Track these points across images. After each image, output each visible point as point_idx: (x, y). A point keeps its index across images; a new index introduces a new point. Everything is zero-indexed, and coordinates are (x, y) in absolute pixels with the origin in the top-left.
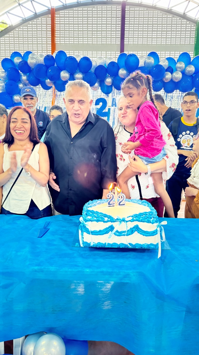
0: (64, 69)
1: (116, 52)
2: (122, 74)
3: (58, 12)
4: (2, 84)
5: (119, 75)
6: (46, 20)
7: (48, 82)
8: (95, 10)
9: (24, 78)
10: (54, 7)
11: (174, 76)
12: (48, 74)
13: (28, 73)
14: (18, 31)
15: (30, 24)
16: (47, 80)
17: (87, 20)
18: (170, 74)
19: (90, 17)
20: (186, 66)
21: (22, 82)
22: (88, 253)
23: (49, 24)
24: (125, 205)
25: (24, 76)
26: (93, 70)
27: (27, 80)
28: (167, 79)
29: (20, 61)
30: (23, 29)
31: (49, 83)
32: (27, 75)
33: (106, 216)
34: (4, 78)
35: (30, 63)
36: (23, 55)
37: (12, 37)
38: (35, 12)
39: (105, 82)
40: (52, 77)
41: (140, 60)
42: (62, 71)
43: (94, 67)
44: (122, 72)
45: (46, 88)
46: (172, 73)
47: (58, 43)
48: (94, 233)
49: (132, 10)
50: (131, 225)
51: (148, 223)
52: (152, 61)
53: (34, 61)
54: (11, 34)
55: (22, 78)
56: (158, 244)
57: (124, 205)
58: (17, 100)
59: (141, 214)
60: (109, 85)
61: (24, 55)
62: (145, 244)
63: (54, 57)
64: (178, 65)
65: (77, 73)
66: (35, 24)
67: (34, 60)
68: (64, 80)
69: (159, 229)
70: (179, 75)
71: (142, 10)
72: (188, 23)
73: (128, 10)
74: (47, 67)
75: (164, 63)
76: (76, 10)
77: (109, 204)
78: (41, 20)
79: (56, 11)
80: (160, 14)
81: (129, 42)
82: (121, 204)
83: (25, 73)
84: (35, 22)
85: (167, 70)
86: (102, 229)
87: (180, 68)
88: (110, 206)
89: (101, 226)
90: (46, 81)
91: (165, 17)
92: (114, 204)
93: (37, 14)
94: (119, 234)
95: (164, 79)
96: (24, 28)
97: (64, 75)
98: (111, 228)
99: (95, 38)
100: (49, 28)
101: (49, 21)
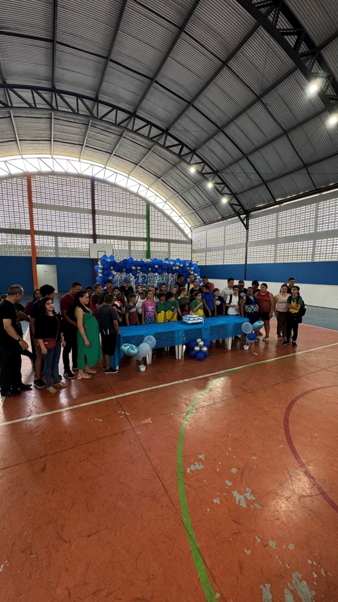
3: (34, 176)
6: (22, 181)
8: (68, 180)
10: (29, 171)
17: (62, 186)
23: (25, 185)
38: (9, 173)
49: (100, 185)
71: (107, 186)
72: (140, 200)
73: (96, 185)
78: (17, 180)
79: (31, 175)
81: (98, 208)
84: (10, 181)
91: (124, 194)
93: (13, 175)
99: (69, 202)
100: (25, 188)
101: (25, 182)
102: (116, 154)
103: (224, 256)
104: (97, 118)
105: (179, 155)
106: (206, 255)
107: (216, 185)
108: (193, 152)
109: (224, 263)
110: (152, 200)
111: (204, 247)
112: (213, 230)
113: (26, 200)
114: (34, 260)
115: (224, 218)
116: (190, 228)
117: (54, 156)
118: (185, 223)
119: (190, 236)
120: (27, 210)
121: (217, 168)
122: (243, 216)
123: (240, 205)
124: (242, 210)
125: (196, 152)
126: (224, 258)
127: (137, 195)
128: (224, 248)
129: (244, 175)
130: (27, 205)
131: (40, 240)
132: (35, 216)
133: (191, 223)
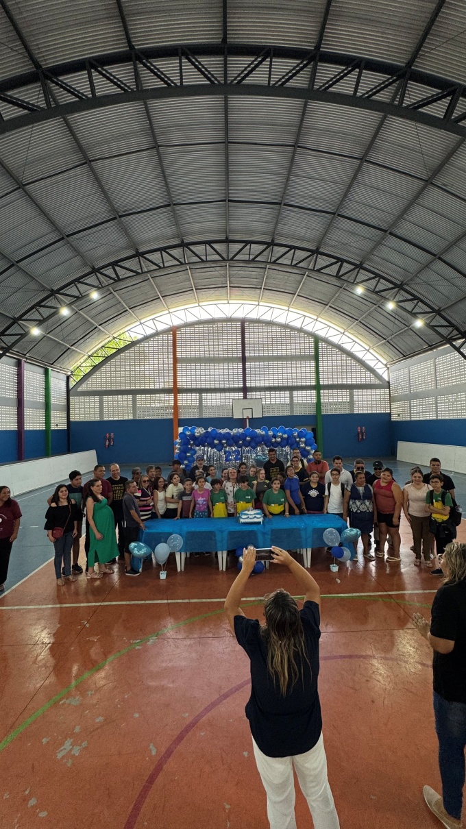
6: (168, 336)
10: (175, 325)
14: (139, 346)
15: (151, 341)
19: (211, 333)
23: (170, 340)
37: (132, 353)
38: (156, 330)
45: (205, 447)
46: (275, 438)
49: (251, 326)
54: (132, 350)
55: (191, 442)
66: (156, 341)
71: (260, 326)
72: (306, 335)
73: (247, 326)
76: (197, 328)
78: (163, 336)
79: (177, 329)
80: (279, 329)
81: (250, 354)
84: (157, 338)
91: (283, 331)
93: (159, 332)
96: (145, 344)
99: (216, 351)
100: (171, 344)
101: (171, 337)
102: (266, 288)
103: (437, 406)
104: (228, 260)
105: (338, 276)
106: (410, 404)
107: (400, 304)
108: (359, 266)
109: (437, 416)
110: (322, 333)
111: (406, 391)
112: (418, 367)
113: (171, 356)
114: (175, 423)
115: (431, 347)
116: (386, 365)
117: (201, 304)
118: (377, 359)
119: (385, 377)
120: (171, 367)
121: (401, 279)
122: (458, 343)
123: (451, 325)
124: (455, 332)
125: (365, 265)
126: (437, 408)
127: (300, 330)
128: (436, 393)
129: (445, 283)
130: (171, 361)
131: (184, 399)
132: (179, 373)
133: (386, 356)
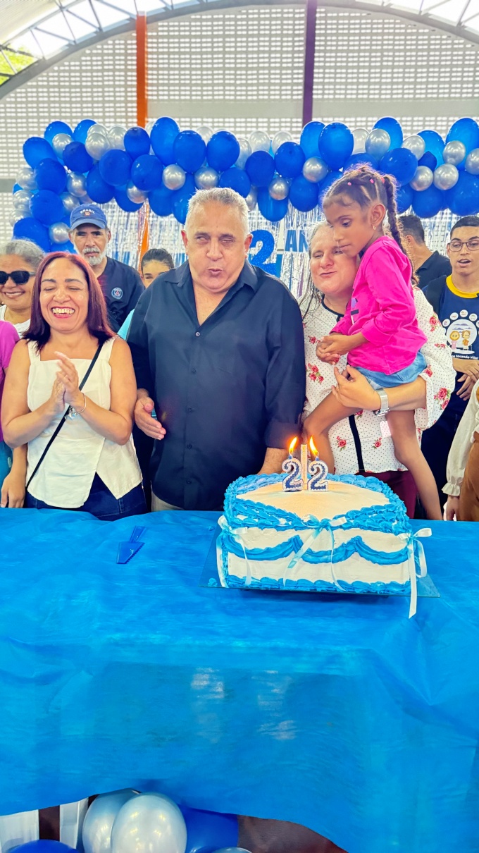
0: (173, 162)
1: (291, 118)
2: (311, 173)
3: (154, 25)
4: (24, 200)
5: (304, 174)
6: (126, 44)
7: (133, 192)
8: (242, 20)
9: (76, 183)
10: (144, 12)
11: (440, 175)
12: (135, 173)
13: (86, 171)
14: (59, 71)
15: (86, 55)
16: (131, 188)
17: (224, 42)
18: (428, 170)
19: (229, 36)
20: (468, 152)
21: (72, 194)
22: (239, 602)
23: (131, 55)
24: (327, 489)
25: (77, 179)
26: (240, 162)
27: (85, 188)
28: (420, 184)
29: (67, 144)
30: (70, 66)
31: (136, 196)
32: (84, 176)
33: (281, 514)
34: (28, 185)
35: (92, 147)
36: (73, 130)
37: (43, 86)
38: (98, 26)
39: (270, 192)
40: (143, 181)
41: (355, 137)
42: (166, 166)
43: (244, 155)
44: (312, 168)
45: (129, 206)
46: (433, 169)
47: (153, 100)
48: (253, 555)
49: (332, 18)
50: (344, 537)
51: (386, 532)
52: (385, 139)
53: (100, 143)
54: (41, 79)
55: (71, 183)
56: (409, 583)
57: (324, 487)
58: (60, 236)
59: (366, 511)
60: (279, 199)
61: (76, 128)
62: (378, 583)
63: (149, 133)
64: (449, 149)
65: (203, 172)
66: (97, 55)
67: (101, 141)
68: (171, 188)
69: (411, 547)
70: (451, 173)
71: (355, 18)
72: (469, 46)
73: (321, 18)
74: (132, 157)
75: (414, 145)
76: (196, 20)
77: (288, 485)
78: (114, 44)
79: (148, 23)
80: (401, 26)
81: (323, 94)
82: (316, 485)
83: (78, 171)
84: (99, 49)
85: (421, 162)
86: (272, 546)
87: (453, 156)
88: (289, 491)
89: (272, 538)
90: (129, 189)
91: (411, 34)
92: (300, 485)
93: (104, 31)
94: (314, 557)
95: (415, 185)
96: (72, 63)
97: (173, 176)
98: (296, 544)
99: (241, 85)
100: (133, 63)
101: (132, 46)
113: (133, 96)
127: (457, 31)
130: (133, 110)
